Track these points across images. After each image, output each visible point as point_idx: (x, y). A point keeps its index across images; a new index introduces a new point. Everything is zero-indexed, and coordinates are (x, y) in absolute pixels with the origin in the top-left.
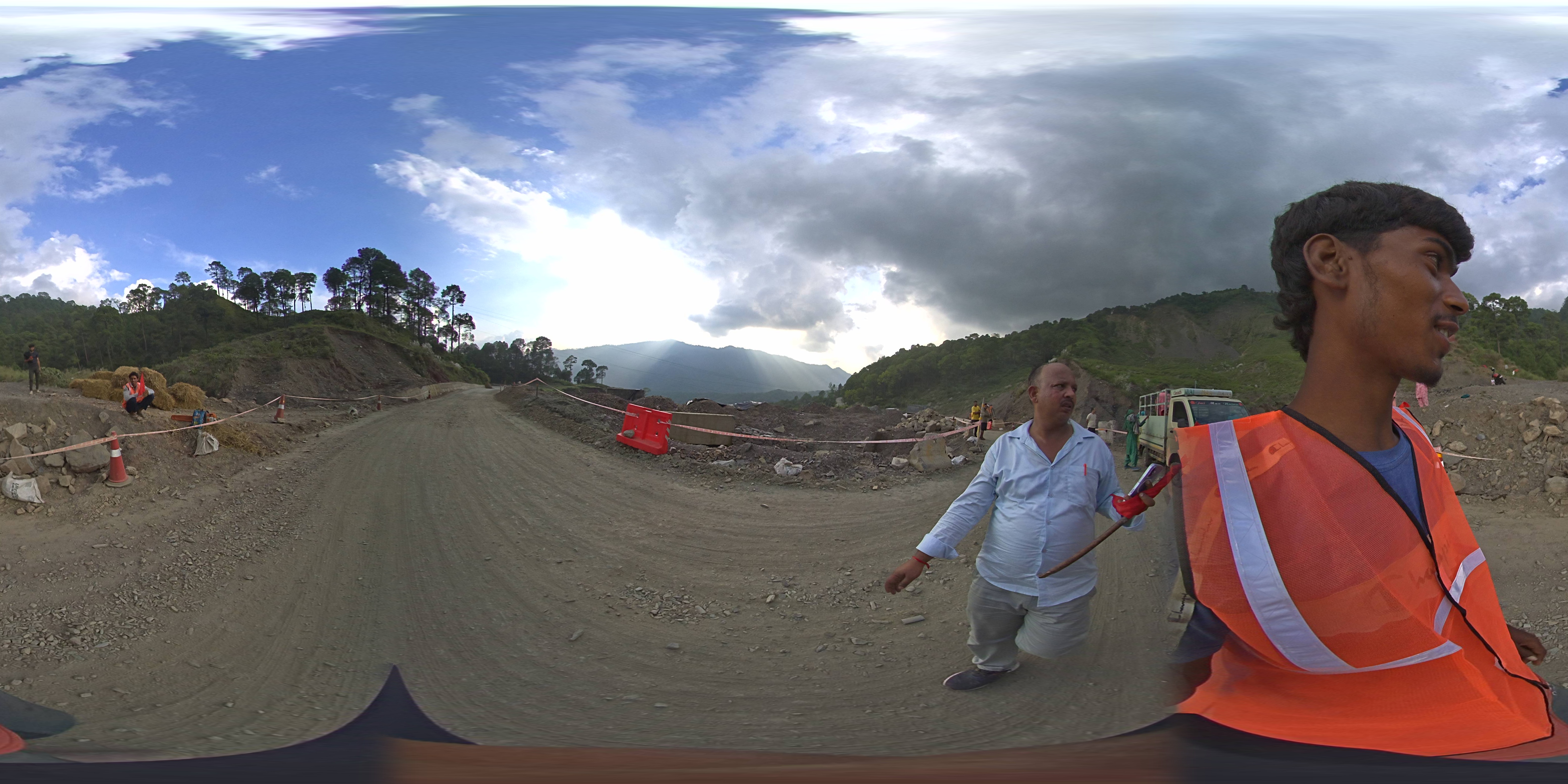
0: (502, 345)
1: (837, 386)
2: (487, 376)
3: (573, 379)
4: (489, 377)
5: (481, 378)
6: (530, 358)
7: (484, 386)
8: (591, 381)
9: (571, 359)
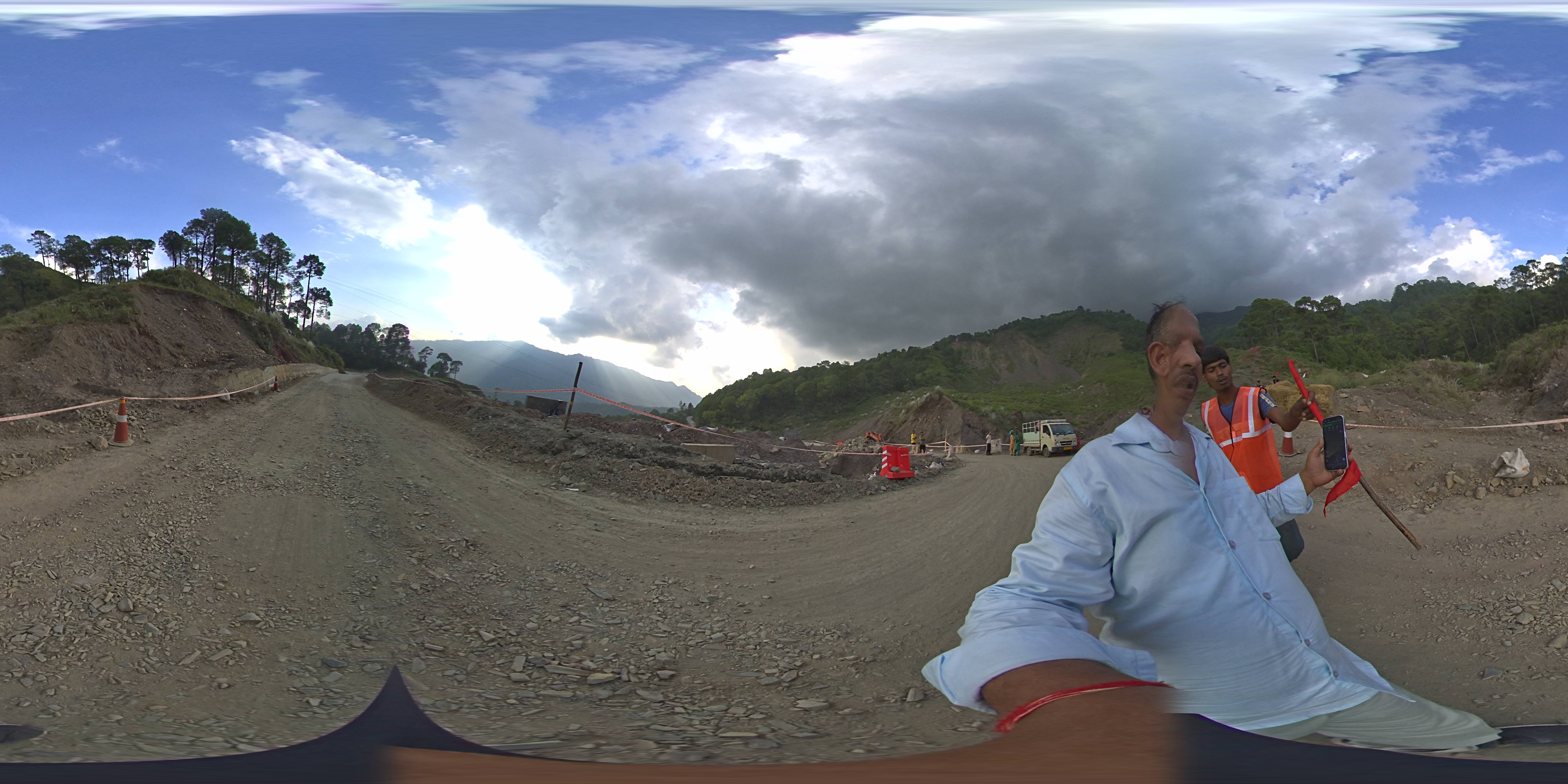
0: (355, 328)
1: (687, 405)
2: (341, 359)
3: (426, 371)
4: (344, 360)
5: (335, 361)
6: (384, 344)
7: (337, 370)
8: (445, 376)
9: (426, 350)
